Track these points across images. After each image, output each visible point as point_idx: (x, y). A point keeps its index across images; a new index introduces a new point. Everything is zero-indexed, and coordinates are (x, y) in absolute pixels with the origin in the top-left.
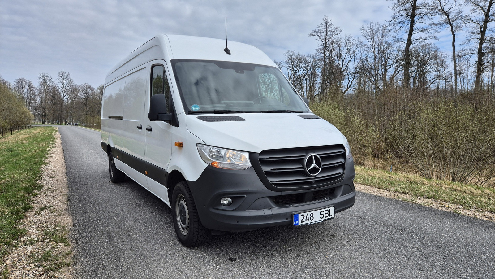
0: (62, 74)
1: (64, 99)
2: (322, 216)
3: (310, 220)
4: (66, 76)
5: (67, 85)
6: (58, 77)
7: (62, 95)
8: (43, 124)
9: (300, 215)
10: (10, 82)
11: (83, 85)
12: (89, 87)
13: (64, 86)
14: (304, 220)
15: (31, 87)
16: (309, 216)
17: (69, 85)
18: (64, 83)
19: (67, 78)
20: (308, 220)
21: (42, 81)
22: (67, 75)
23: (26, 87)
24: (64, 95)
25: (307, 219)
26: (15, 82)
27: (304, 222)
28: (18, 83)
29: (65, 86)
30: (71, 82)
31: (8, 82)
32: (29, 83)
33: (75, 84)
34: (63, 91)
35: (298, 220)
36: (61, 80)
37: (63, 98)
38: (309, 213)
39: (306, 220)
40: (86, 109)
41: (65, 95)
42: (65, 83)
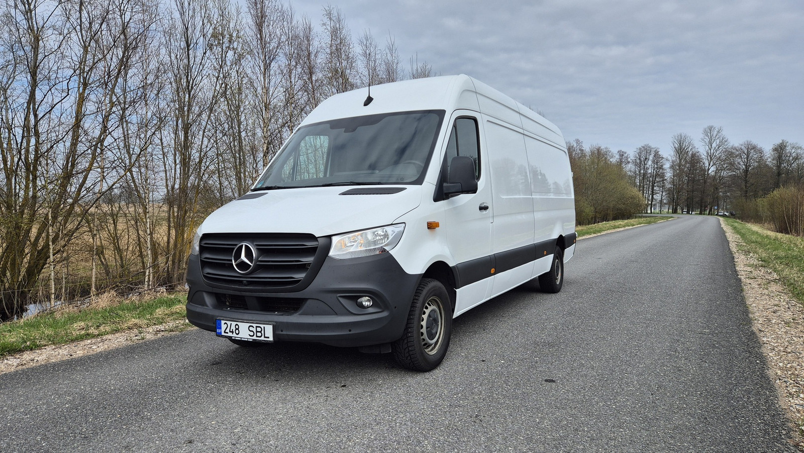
0: (709, 131)
1: (710, 172)
2: (252, 334)
3: (234, 333)
4: (715, 133)
5: (716, 148)
6: (702, 136)
7: (707, 164)
8: (673, 213)
9: (223, 322)
10: (628, 153)
11: (742, 145)
12: (754, 148)
13: (710, 150)
14: (228, 331)
15: (657, 157)
16: (233, 328)
17: (721, 147)
18: (711, 146)
19: (717, 137)
20: (232, 332)
21: (677, 146)
22: (718, 132)
23: (651, 158)
24: (709, 165)
25: (231, 330)
26: (636, 153)
27: (227, 333)
28: (640, 154)
29: (712, 151)
30: (723, 141)
31: (625, 153)
32: (656, 151)
33: (731, 145)
34: (709, 159)
35: (220, 328)
36: (707, 140)
37: (709, 169)
38: (234, 324)
39: (230, 332)
40: (746, 186)
41: (711, 165)
42: (714, 145)
